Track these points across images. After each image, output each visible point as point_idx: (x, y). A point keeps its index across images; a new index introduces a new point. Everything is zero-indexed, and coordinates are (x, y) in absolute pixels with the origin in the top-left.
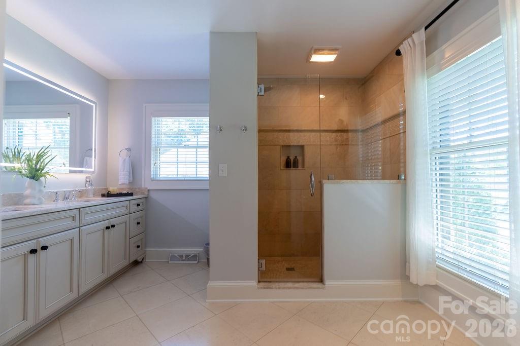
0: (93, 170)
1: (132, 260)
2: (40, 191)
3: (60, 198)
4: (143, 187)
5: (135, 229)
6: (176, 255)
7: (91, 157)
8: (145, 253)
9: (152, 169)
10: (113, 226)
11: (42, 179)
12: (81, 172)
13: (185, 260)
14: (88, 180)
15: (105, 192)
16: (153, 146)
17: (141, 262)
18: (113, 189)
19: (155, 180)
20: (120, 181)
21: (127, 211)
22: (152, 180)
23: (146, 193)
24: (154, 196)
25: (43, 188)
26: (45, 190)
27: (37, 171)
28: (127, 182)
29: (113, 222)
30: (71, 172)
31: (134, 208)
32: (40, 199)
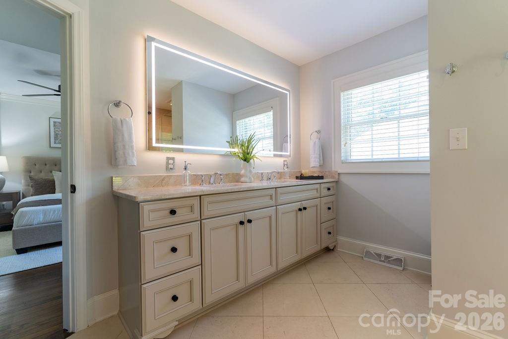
0: (288, 154)
1: (324, 246)
2: (250, 171)
3: (265, 178)
4: (333, 169)
5: (326, 215)
6: (372, 252)
7: (288, 143)
8: (336, 241)
9: (343, 151)
10: (305, 208)
11: (252, 161)
12: (281, 156)
13: (383, 261)
14: (286, 163)
15: (299, 175)
16: (342, 125)
17: (333, 250)
18: (306, 172)
19: (346, 163)
20: (312, 165)
21: (318, 195)
22: (343, 163)
23: (337, 177)
24: (344, 179)
25: (252, 169)
26: (254, 171)
27: (248, 154)
28: (317, 164)
29: (305, 204)
30: (275, 156)
31: (325, 192)
32: (250, 178)
